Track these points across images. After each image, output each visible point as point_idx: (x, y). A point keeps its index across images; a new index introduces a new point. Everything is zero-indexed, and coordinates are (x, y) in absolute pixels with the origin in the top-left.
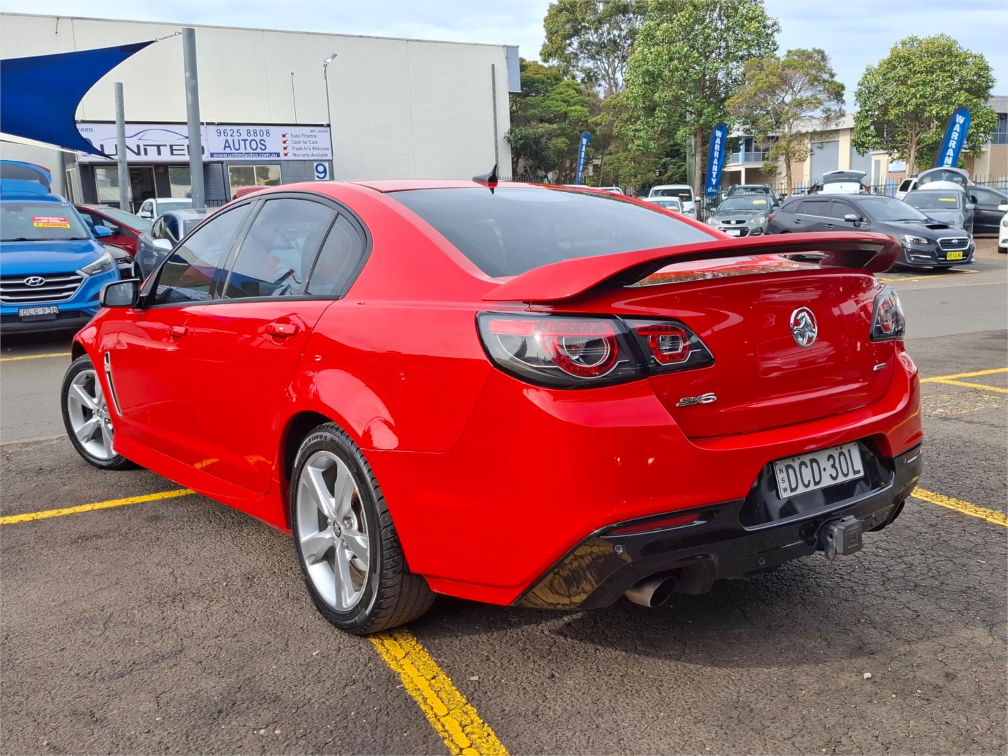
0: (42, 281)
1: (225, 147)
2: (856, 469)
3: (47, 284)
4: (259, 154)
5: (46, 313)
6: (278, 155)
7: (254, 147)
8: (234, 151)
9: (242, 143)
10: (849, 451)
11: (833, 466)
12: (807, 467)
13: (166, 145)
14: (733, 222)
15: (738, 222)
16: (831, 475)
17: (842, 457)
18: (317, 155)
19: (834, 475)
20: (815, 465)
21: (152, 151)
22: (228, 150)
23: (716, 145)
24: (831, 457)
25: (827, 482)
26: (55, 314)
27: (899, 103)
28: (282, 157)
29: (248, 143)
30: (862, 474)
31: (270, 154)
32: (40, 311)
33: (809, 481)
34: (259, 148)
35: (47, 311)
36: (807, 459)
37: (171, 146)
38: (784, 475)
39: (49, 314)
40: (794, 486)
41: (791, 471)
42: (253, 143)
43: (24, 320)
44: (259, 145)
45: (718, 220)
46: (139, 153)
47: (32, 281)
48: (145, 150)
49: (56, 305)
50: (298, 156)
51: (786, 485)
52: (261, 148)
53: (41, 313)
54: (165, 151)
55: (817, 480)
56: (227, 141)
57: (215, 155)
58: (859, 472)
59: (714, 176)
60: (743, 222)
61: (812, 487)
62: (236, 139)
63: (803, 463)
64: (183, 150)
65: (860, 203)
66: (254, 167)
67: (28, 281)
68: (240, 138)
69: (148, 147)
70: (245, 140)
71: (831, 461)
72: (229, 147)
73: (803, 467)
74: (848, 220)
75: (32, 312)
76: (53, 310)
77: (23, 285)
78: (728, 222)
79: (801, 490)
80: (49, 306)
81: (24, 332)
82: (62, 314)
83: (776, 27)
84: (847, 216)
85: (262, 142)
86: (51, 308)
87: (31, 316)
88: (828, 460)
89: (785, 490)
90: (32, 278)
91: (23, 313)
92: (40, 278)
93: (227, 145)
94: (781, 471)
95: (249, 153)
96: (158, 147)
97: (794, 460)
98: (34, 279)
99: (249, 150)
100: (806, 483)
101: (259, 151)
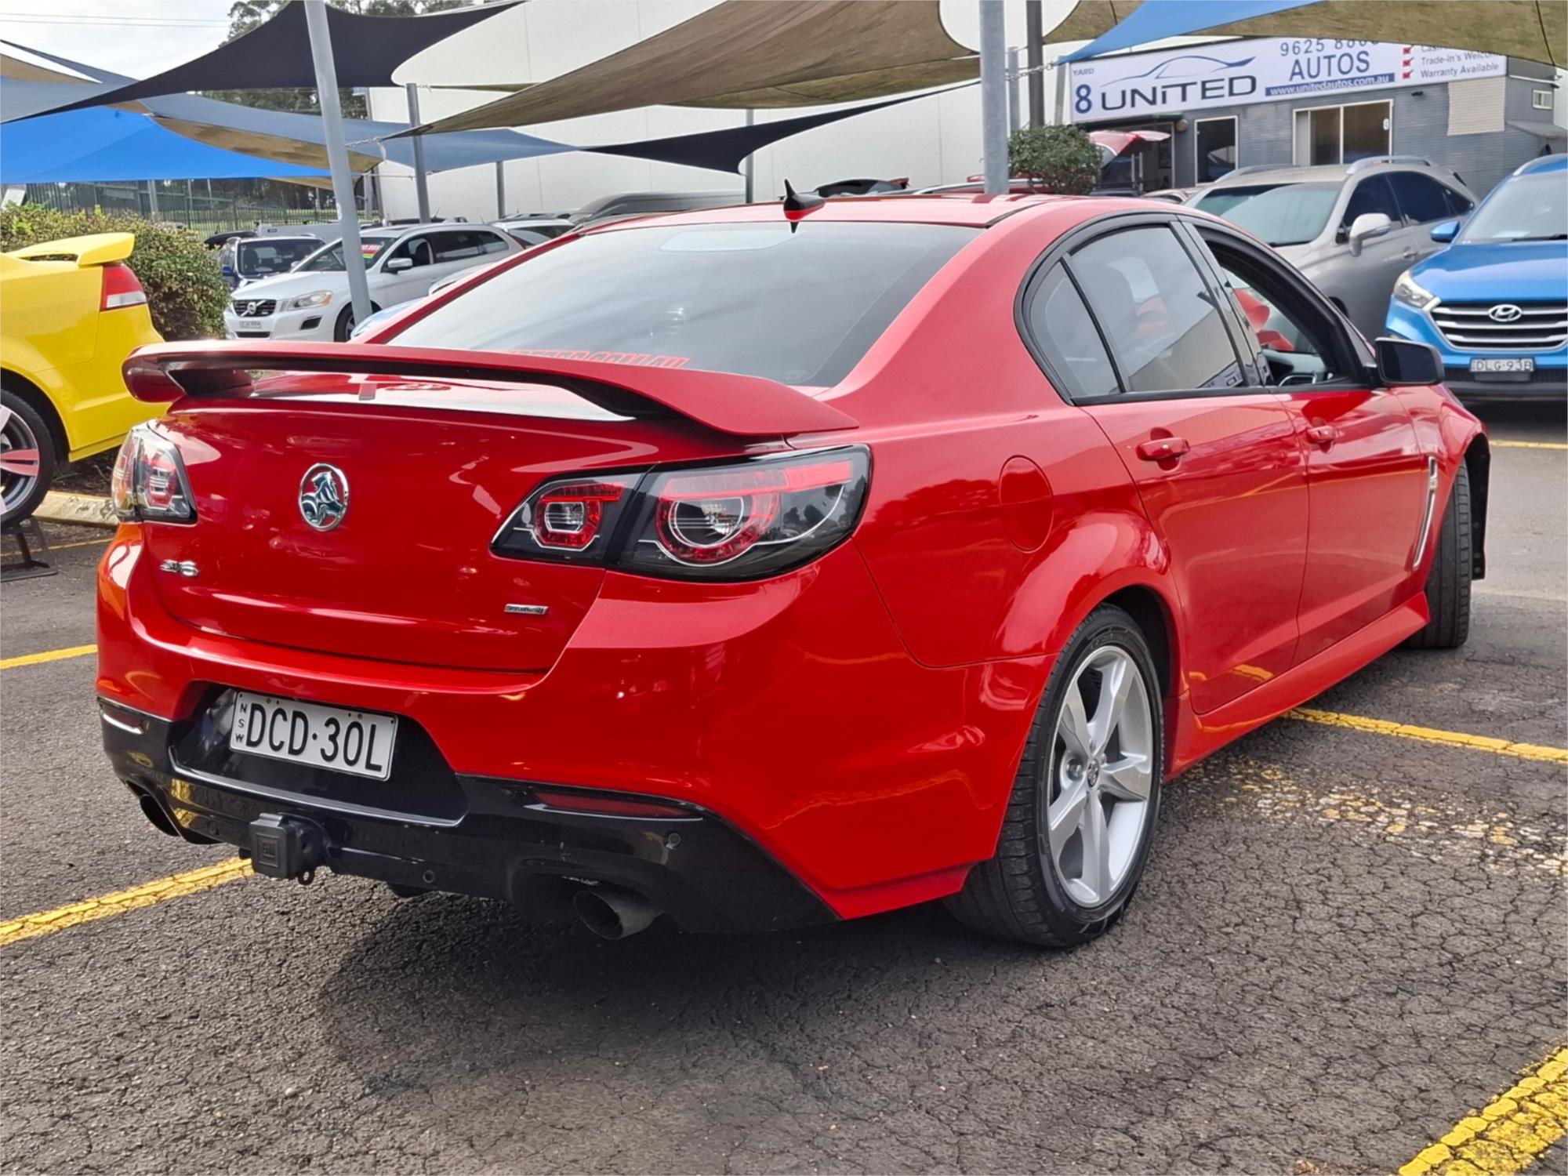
0: (1517, 313)
1: (1294, 74)
2: (373, 762)
3: (1525, 319)
4: (1353, 80)
5: (1514, 369)
6: (1391, 77)
7: (1345, 68)
8: (1308, 80)
9: (1324, 63)
10: (373, 728)
11: (333, 738)
12: (285, 719)
13: (1194, 83)
16: (323, 751)
17: (355, 732)
18: (1474, 70)
19: (329, 753)
20: (300, 722)
21: (1174, 94)
22: (1297, 80)
24: (331, 721)
25: (311, 757)
26: (1527, 371)
28: (1400, 82)
29: (1334, 61)
30: (383, 774)
31: (1376, 77)
32: (1504, 366)
33: (282, 743)
34: (1355, 69)
35: (1516, 366)
36: (290, 709)
37: (1204, 83)
38: (246, 717)
39: (1518, 372)
40: (254, 739)
41: (258, 714)
42: (1346, 59)
43: (1477, 378)
44: (1356, 63)
46: (1153, 102)
47: (1500, 312)
48: (1164, 94)
49: (1532, 357)
50: (1432, 75)
51: (244, 732)
52: (1359, 70)
53: (1505, 369)
54: (1194, 92)
55: (297, 747)
56: (1297, 62)
57: (1272, 92)
58: (378, 768)
61: (284, 754)
62: (1313, 56)
63: (280, 711)
64: (1221, 88)
66: (1342, 106)
67: (1494, 313)
68: (1321, 54)
69: (1168, 90)
70: (1329, 58)
71: (332, 729)
72: (1301, 73)
73: (280, 717)
75: (1491, 365)
76: (1525, 365)
77: (1485, 319)
79: (264, 750)
80: (1520, 357)
81: (1492, 399)
82: (1540, 374)
85: (1363, 56)
86: (1523, 361)
87: (1489, 373)
88: (327, 724)
89: (239, 738)
90: (1500, 307)
91: (1477, 366)
92: (1515, 308)
93: (1297, 70)
94: (244, 709)
95: (1335, 81)
96: (1184, 86)
97: (268, 701)
98: (1505, 310)
99: (1338, 76)
100: (276, 744)
101: (1354, 74)
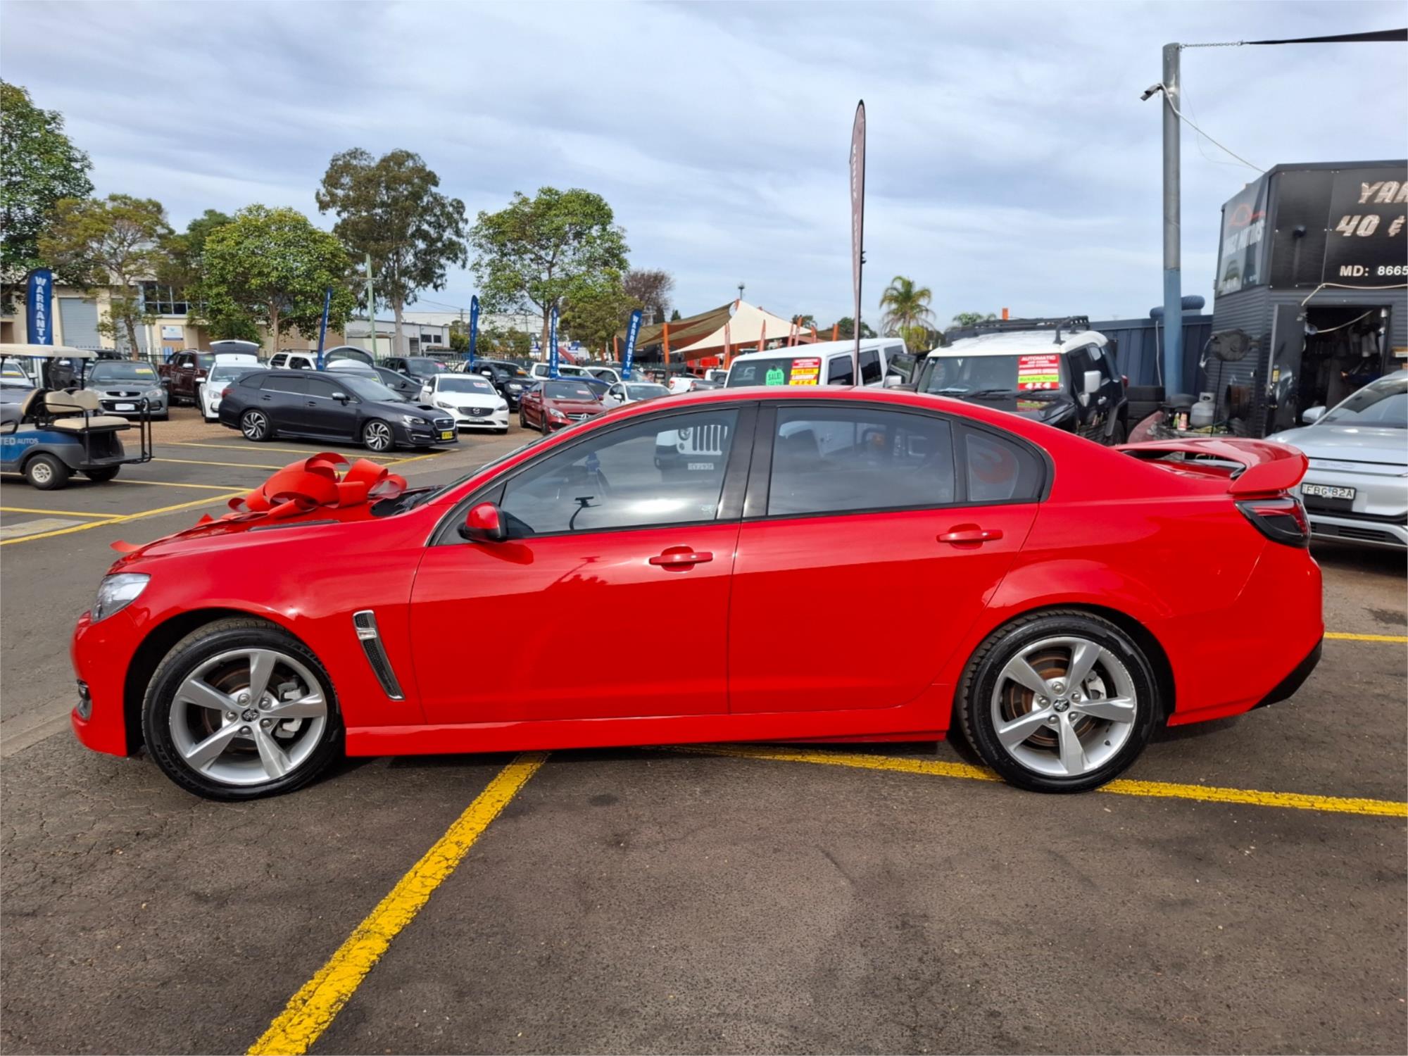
14: (123, 394)
15: (130, 394)
23: (38, 296)
27: (260, 274)
45: (101, 390)
59: (41, 333)
60: (136, 394)
65: (341, 381)
74: (336, 399)
78: (117, 394)
83: (86, 163)
84: (335, 395)
